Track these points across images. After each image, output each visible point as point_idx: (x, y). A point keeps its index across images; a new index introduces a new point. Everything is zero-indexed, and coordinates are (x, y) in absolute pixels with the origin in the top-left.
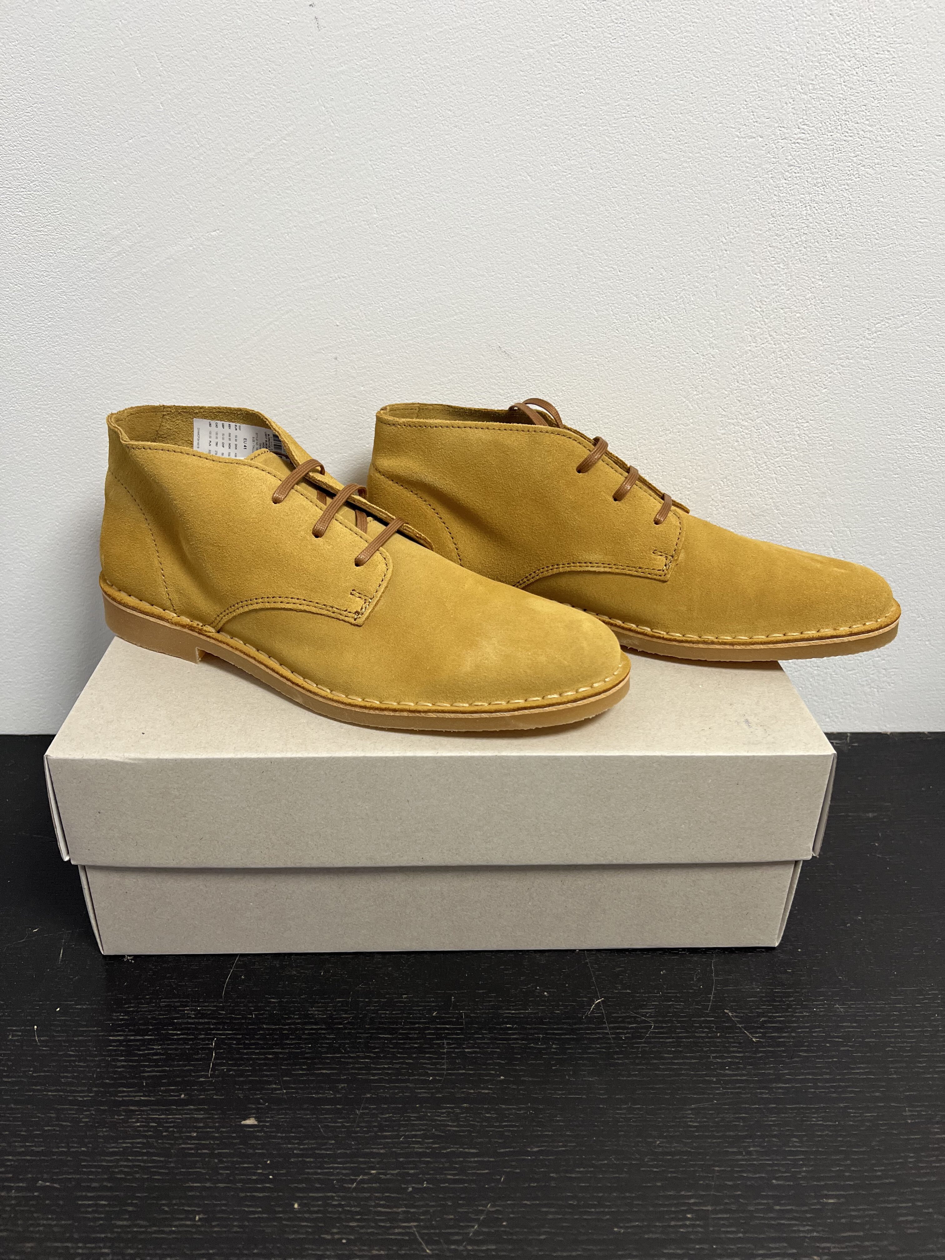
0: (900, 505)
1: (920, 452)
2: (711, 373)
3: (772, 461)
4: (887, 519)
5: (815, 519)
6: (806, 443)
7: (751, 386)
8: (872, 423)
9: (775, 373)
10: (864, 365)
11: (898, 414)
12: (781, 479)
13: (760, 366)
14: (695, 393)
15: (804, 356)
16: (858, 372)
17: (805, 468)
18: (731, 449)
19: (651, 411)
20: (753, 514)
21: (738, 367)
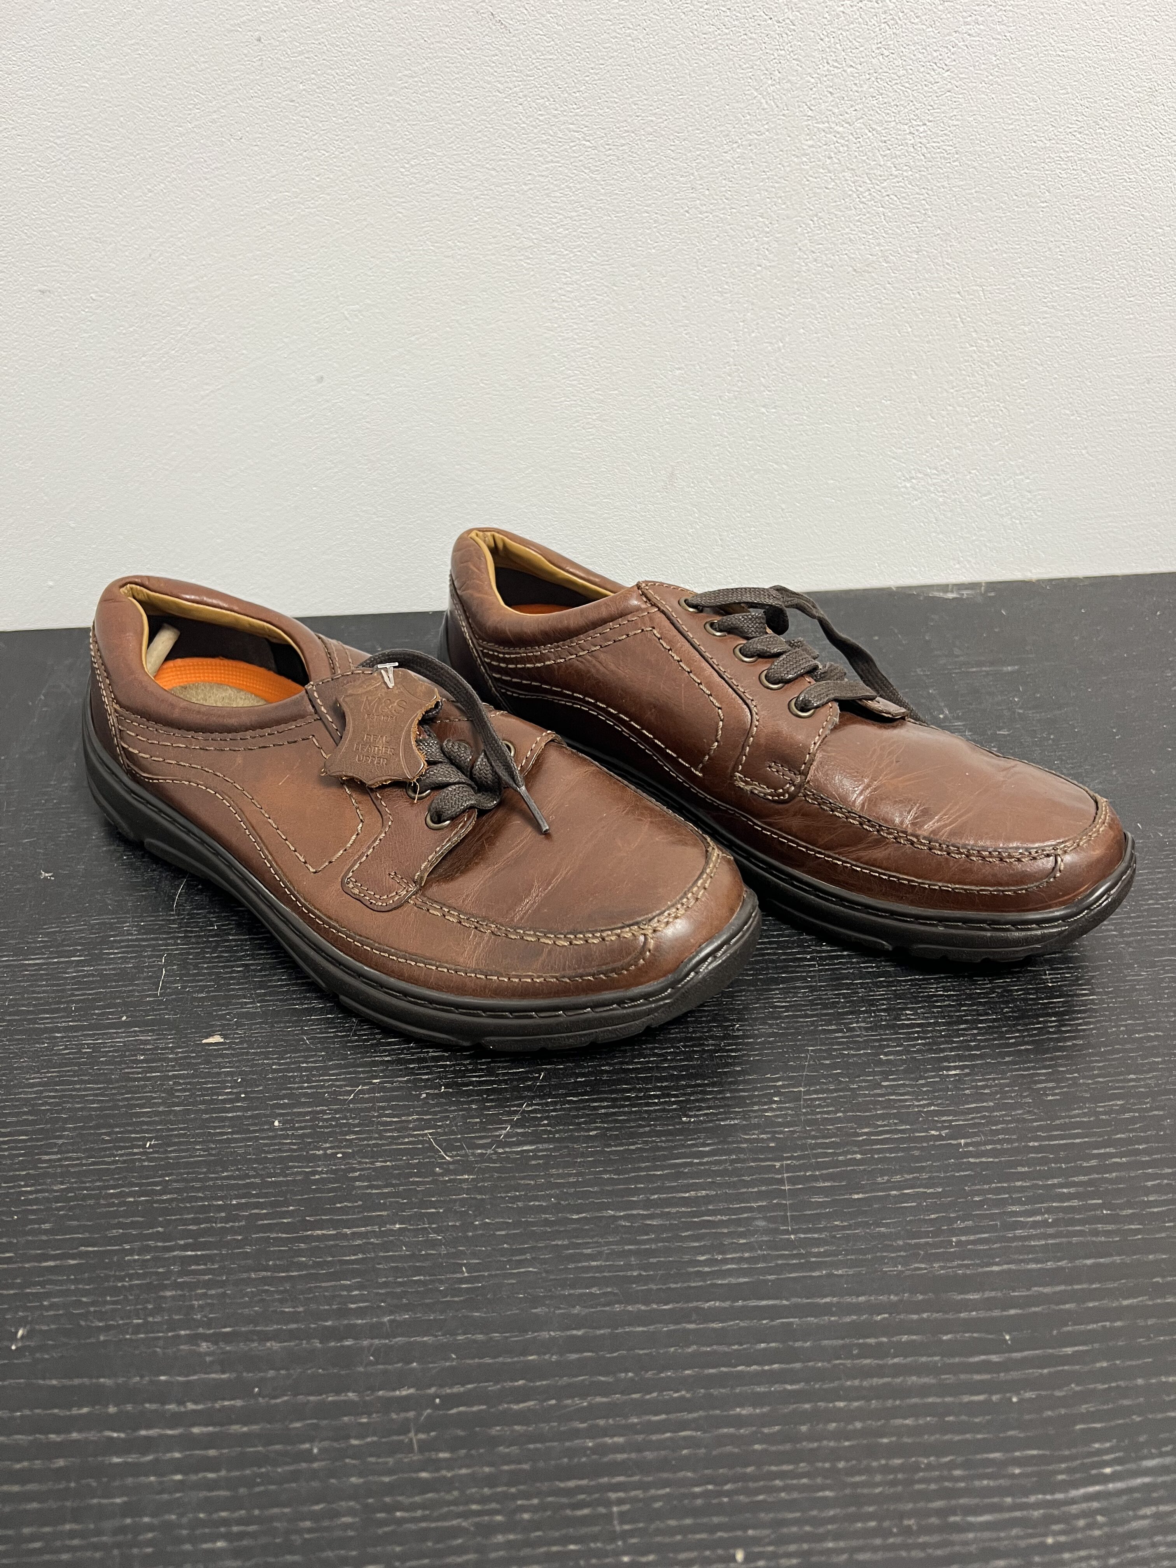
0: (1050, 249)
1: (1075, 167)
2: (790, 49)
3: (877, 187)
4: (1033, 271)
5: (936, 275)
6: (923, 157)
7: (845, 68)
8: (1012, 124)
9: (878, 48)
10: (999, 34)
11: (1046, 109)
12: (890, 214)
13: (858, 37)
14: (770, 82)
15: (917, 20)
16: (992, 45)
17: (922, 197)
18: (821, 170)
19: (710, 113)
20: (855, 270)
21: (827, 39)
